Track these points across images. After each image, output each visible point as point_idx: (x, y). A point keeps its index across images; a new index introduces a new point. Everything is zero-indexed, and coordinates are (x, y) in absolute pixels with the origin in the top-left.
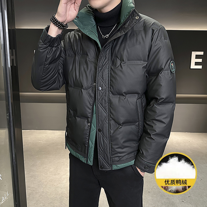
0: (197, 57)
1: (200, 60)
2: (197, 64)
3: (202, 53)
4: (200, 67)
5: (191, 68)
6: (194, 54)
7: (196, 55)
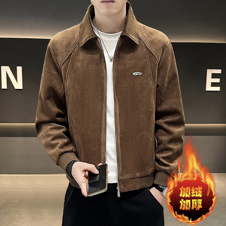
0: (214, 76)
1: (217, 80)
2: (213, 84)
3: (219, 71)
4: (218, 89)
5: (206, 90)
6: (210, 72)
7: (212, 74)
